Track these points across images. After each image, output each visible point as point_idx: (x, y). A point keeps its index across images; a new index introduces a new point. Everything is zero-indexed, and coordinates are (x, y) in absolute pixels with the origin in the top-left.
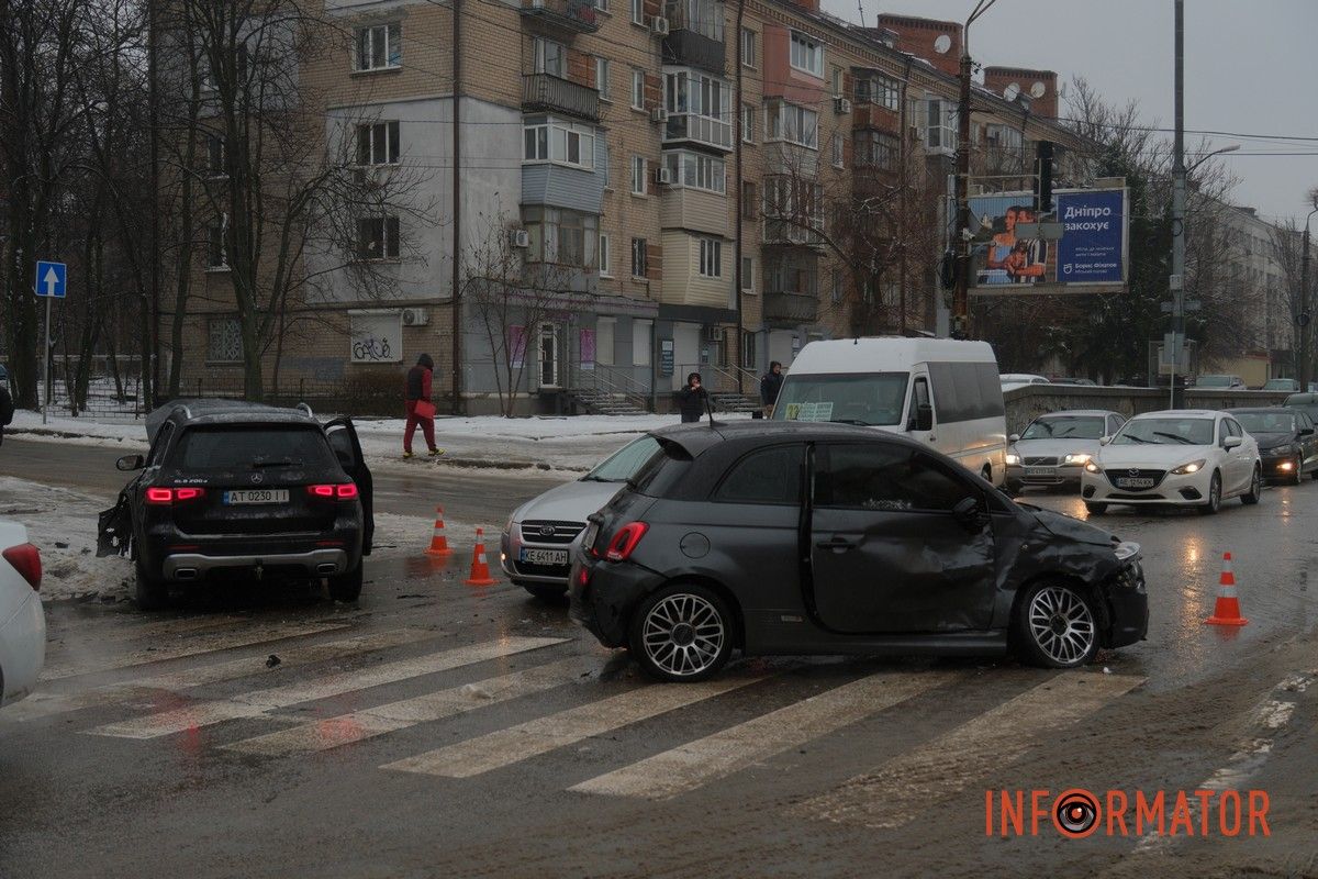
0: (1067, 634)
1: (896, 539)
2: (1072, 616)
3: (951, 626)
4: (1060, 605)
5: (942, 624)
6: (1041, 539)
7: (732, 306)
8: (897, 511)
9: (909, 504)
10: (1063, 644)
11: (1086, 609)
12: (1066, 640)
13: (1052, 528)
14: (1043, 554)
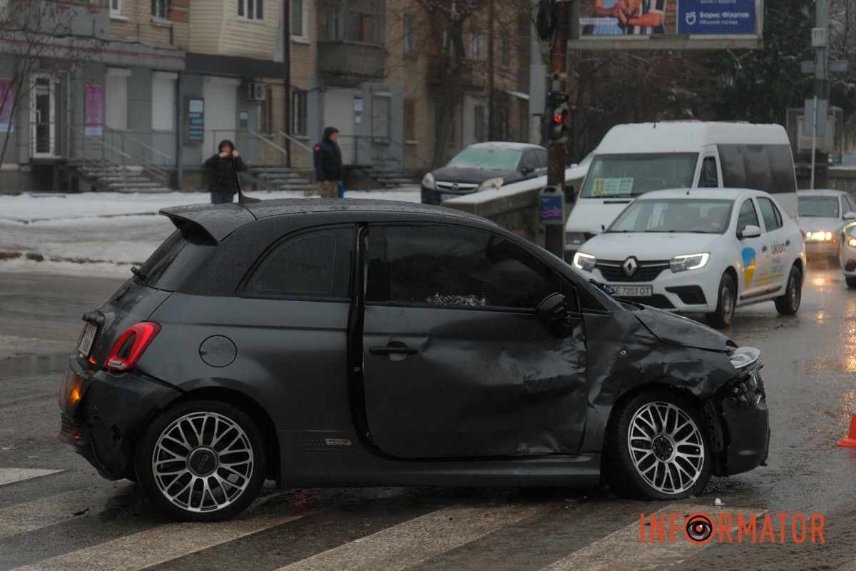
0: (672, 459)
1: (467, 344)
2: (679, 437)
3: (533, 450)
4: (664, 424)
5: (523, 447)
6: (641, 343)
7: (278, 57)
8: (469, 308)
9: (484, 300)
10: (668, 470)
11: (695, 428)
12: (671, 465)
13: (655, 330)
14: (644, 362)
